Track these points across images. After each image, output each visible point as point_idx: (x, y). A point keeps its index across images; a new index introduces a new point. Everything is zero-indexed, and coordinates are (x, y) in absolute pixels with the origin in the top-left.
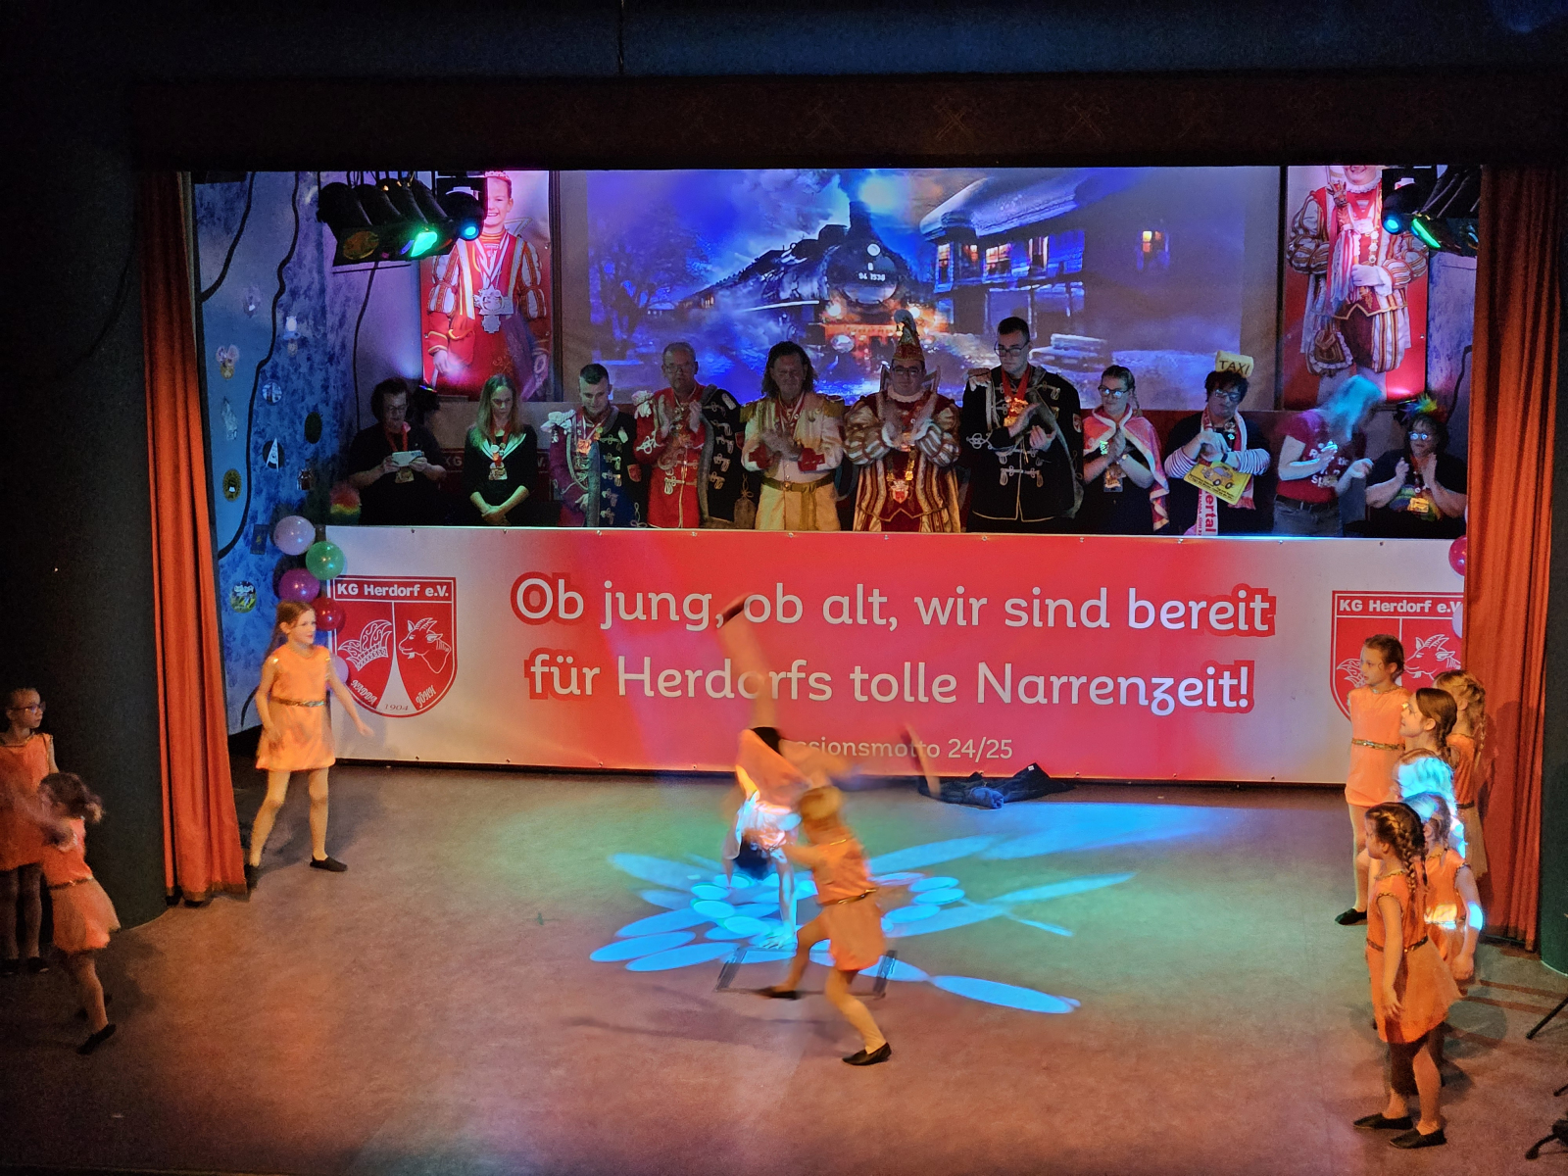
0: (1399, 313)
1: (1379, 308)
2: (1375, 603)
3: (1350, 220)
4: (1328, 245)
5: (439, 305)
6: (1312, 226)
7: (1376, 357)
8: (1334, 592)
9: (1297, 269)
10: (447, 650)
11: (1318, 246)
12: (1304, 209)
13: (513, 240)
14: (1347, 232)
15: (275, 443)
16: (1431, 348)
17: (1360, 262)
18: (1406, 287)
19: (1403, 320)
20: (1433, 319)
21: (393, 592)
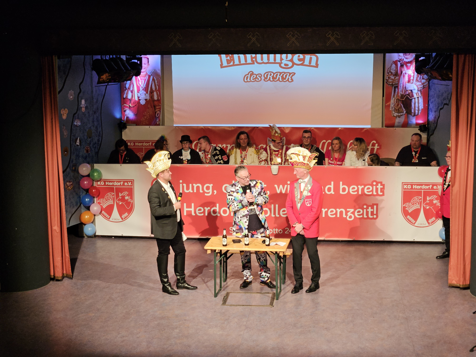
0: (420, 98)
1: (414, 97)
2: (415, 186)
3: (405, 70)
4: (398, 78)
5: (127, 96)
6: (393, 72)
7: (413, 111)
8: (402, 183)
9: (389, 85)
10: (131, 202)
11: (395, 78)
12: (391, 66)
13: (149, 76)
14: (404, 73)
15: (78, 139)
16: (430, 109)
17: (408, 83)
18: (422, 90)
19: (421, 100)
20: (430, 100)
21: (115, 184)
